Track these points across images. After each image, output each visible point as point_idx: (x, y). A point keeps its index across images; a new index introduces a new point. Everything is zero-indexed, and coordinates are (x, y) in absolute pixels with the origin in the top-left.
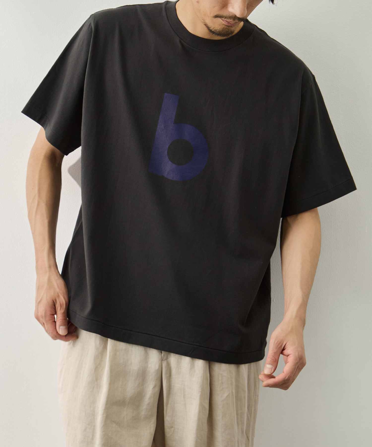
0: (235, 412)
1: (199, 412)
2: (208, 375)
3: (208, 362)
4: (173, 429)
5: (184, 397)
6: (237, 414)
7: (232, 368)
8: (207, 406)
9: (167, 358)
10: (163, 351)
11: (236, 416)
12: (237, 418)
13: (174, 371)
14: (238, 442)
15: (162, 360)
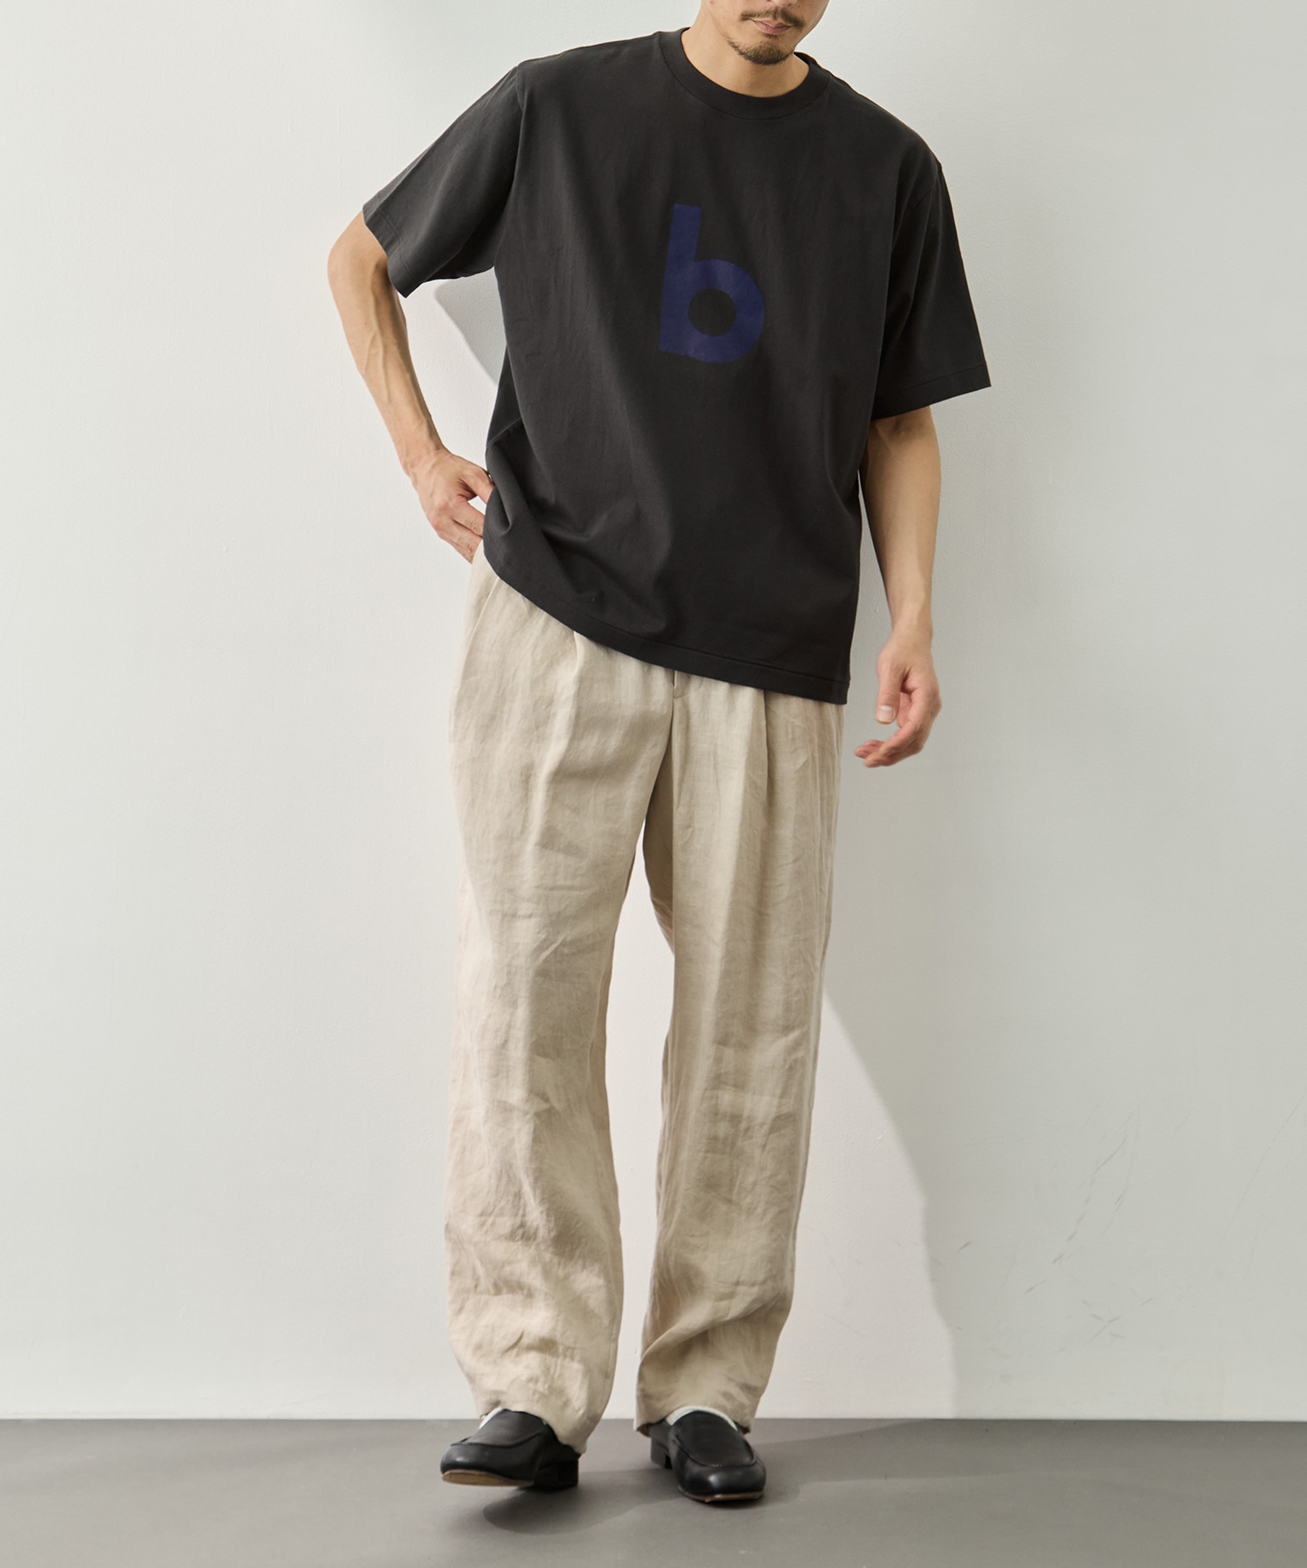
0: (819, 794)
1: (745, 791)
2: (764, 723)
3: (762, 691)
4: (691, 829)
5: (715, 768)
6: (822, 799)
7: (810, 705)
8: (763, 783)
9: (683, 694)
10: (676, 672)
11: (819, 802)
12: (821, 805)
13: (695, 719)
14: (821, 850)
15: (674, 697)
